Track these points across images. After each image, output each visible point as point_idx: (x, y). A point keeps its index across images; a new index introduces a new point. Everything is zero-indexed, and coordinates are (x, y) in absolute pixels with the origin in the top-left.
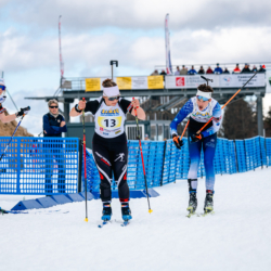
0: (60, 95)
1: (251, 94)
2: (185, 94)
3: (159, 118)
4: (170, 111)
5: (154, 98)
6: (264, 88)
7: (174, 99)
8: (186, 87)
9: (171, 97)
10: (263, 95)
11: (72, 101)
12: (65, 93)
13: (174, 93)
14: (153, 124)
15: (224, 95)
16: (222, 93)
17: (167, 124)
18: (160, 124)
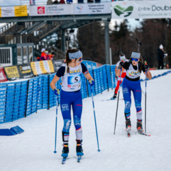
1: (100, 20)
2: (45, 20)
3: (24, 42)
4: (33, 34)
5: (20, 24)
6: (110, 14)
7: (36, 24)
8: (45, 14)
9: (34, 22)
10: (109, 20)
13: (36, 20)
14: (19, 47)
15: (77, 21)
16: (75, 19)
17: (31, 46)
18: (25, 47)
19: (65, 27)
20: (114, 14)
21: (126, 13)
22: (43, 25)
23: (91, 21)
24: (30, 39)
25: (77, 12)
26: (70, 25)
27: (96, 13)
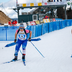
0: (16, 8)
1: (63, 6)
3: (41, 13)
4: (43, 11)
6: (66, 5)
8: (47, 5)
9: (44, 8)
10: (66, 7)
11: (19, 9)
12: (18, 7)
13: (44, 7)
14: (39, 15)
16: (56, 6)
17: (43, 14)
18: (41, 15)
19: (53, 9)
20: (67, 5)
21: (71, 4)
22: (46, 8)
23: (61, 7)
24: (43, 12)
25: (56, 4)
26: (54, 8)
27: (62, 4)
